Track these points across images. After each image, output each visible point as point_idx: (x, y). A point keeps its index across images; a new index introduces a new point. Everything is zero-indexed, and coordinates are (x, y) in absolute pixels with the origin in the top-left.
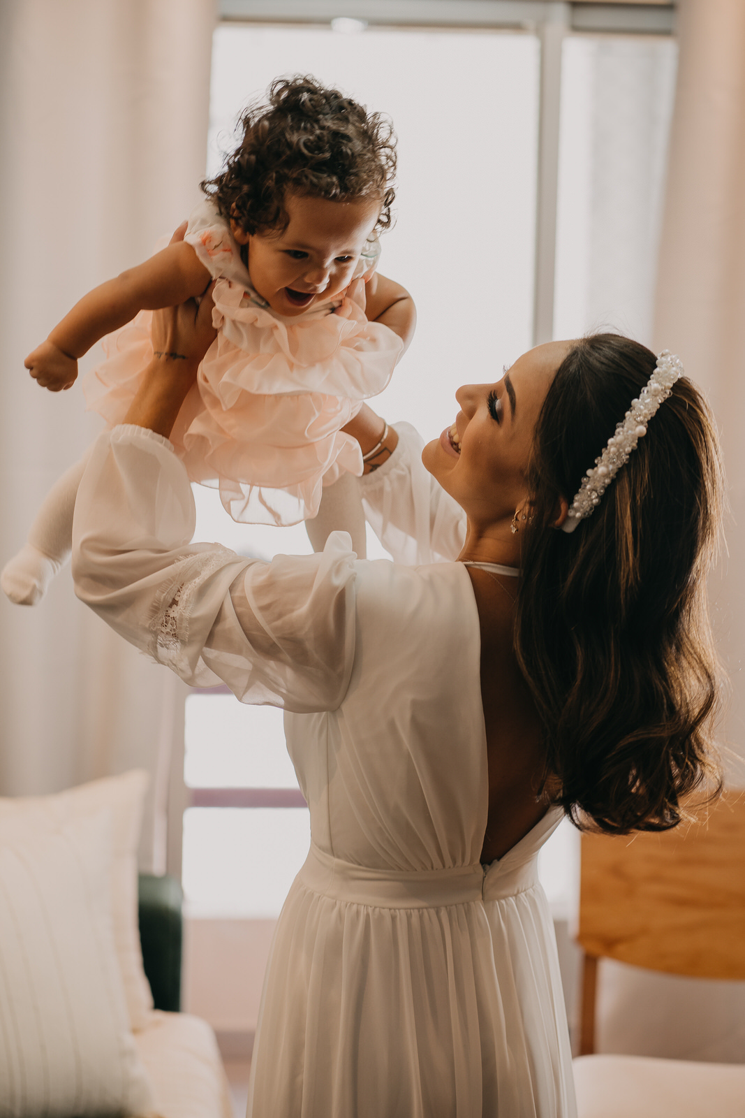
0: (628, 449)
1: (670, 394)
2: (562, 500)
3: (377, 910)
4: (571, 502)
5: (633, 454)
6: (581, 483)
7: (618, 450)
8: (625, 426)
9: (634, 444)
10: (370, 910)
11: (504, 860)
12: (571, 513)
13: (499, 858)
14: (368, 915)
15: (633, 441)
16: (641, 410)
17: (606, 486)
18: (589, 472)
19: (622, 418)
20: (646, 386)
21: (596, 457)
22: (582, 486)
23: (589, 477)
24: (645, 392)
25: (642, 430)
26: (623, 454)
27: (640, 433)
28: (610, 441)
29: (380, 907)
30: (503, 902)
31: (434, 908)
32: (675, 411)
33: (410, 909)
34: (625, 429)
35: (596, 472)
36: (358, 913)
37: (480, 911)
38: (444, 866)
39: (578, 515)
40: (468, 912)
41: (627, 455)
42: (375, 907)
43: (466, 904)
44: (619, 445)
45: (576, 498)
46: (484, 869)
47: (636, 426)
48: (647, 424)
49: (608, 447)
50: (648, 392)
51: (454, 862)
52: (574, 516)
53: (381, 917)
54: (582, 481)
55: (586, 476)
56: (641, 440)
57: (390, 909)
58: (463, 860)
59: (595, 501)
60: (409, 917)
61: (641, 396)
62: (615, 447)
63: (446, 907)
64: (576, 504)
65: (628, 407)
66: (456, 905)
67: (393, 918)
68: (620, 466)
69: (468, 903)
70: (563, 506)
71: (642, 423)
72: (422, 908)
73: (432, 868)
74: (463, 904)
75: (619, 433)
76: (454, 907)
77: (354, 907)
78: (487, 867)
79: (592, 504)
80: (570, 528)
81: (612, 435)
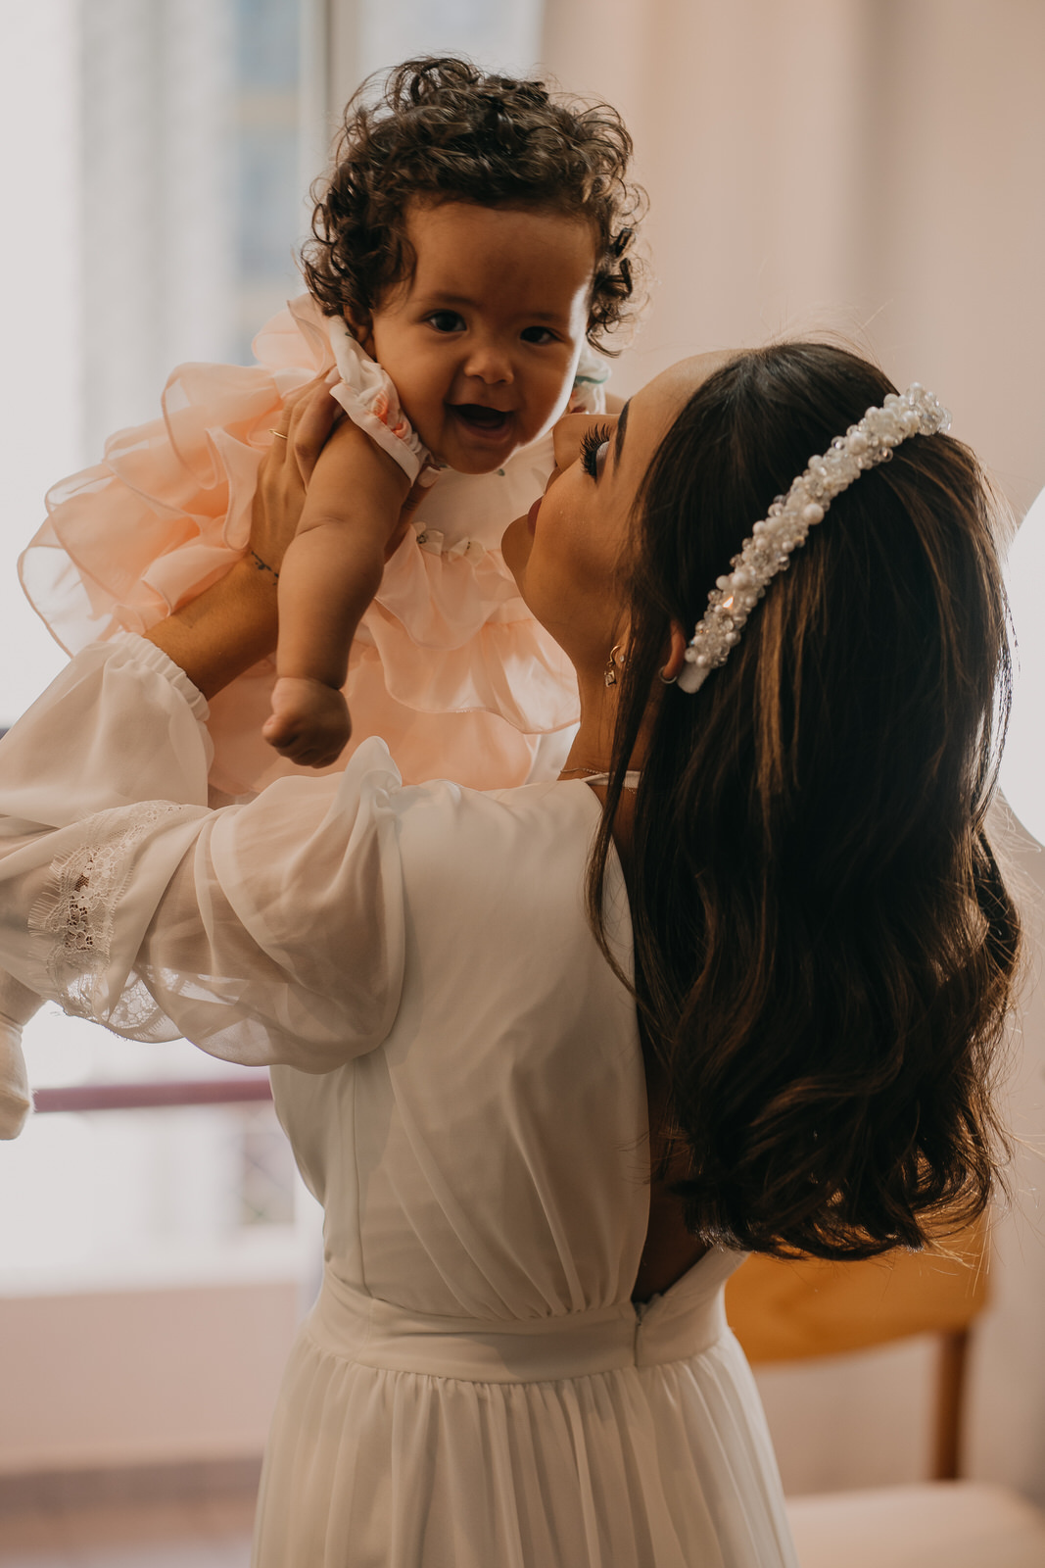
0: (787, 545)
1: (888, 456)
2: (674, 628)
3: (451, 1383)
4: (690, 633)
5: (795, 554)
6: (708, 602)
7: (770, 545)
8: (789, 501)
9: (801, 538)
10: (439, 1383)
11: (671, 1293)
12: (690, 656)
13: (663, 1292)
14: (435, 1394)
15: (799, 532)
16: (820, 476)
17: (749, 610)
18: (721, 581)
19: (784, 488)
20: (844, 434)
21: (733, 555)
22: (709, 607)
23: (722, 591)
24: (838, 445)
25: (814, 511)
26: (779, 553)
27: (814, 517)
28: (758, 526)
29: (456, 1379)
30: (668, 1367)
31: (551, 1381)
32: (896, 489)
33: (509, 1384)
34: (787, 508)
35: (730, 581)
36: (417, 1389)
37: (630, 1383)
38: (569, 1310)
39: (701, 659)
40: (613, 1388)
41: (784, 555)
42: (448, 1379)
43: (607, 1375)
44: (773, 536)
45: (700, 626)
46: (637, 1310)
47: (809, 503)
48: (828, 504)
49: (755, 537)
50: (843, 447)
51: (588, 1302)
52: (695, 662)
53: (458, 1397)
54: (710, 597)
55: (715, 587)
56: (813, 529)
57: (474, 1383)
58: (603, 1297)
59: (730, 636)
60: (507, 1397)
61: (830, 451)
62: (765, 537)
63: (572, 1380)
64: (697, 640)
65: (802, 468)
66: (589, 1376)
67: (481, 1402)
68: (772, 574)
69: (611, 1372)
70: (675, 640)
71: (819, 499)
72: (529, 1383)
73: (549, 1313)
74: (602, 1374)
75: (774, 513)
76: (587, 1378)
77: (411, 1379)
78: (643, 1307)
79: (725, 642)
80: (692, 684)
81: (764, 516)
